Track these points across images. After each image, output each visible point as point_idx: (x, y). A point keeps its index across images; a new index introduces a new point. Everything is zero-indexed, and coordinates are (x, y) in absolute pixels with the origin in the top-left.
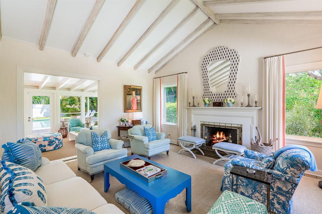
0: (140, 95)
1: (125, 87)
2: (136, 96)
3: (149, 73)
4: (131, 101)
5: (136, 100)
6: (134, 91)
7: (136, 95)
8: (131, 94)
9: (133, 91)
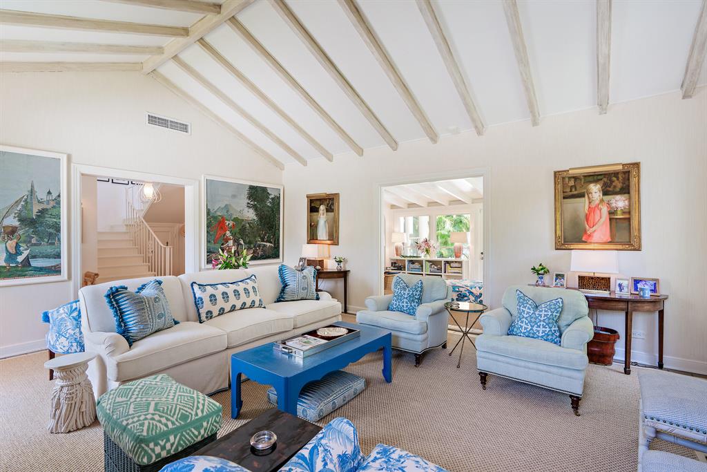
0: (629, 193)
1: (559, 176)
2: (606, 198)
3: (686, 96)
4: (582, 216)
5: (605, 210)
6: (596, 181)
7: (605, 193)
8: (582, 195)
9: (591, 182)
